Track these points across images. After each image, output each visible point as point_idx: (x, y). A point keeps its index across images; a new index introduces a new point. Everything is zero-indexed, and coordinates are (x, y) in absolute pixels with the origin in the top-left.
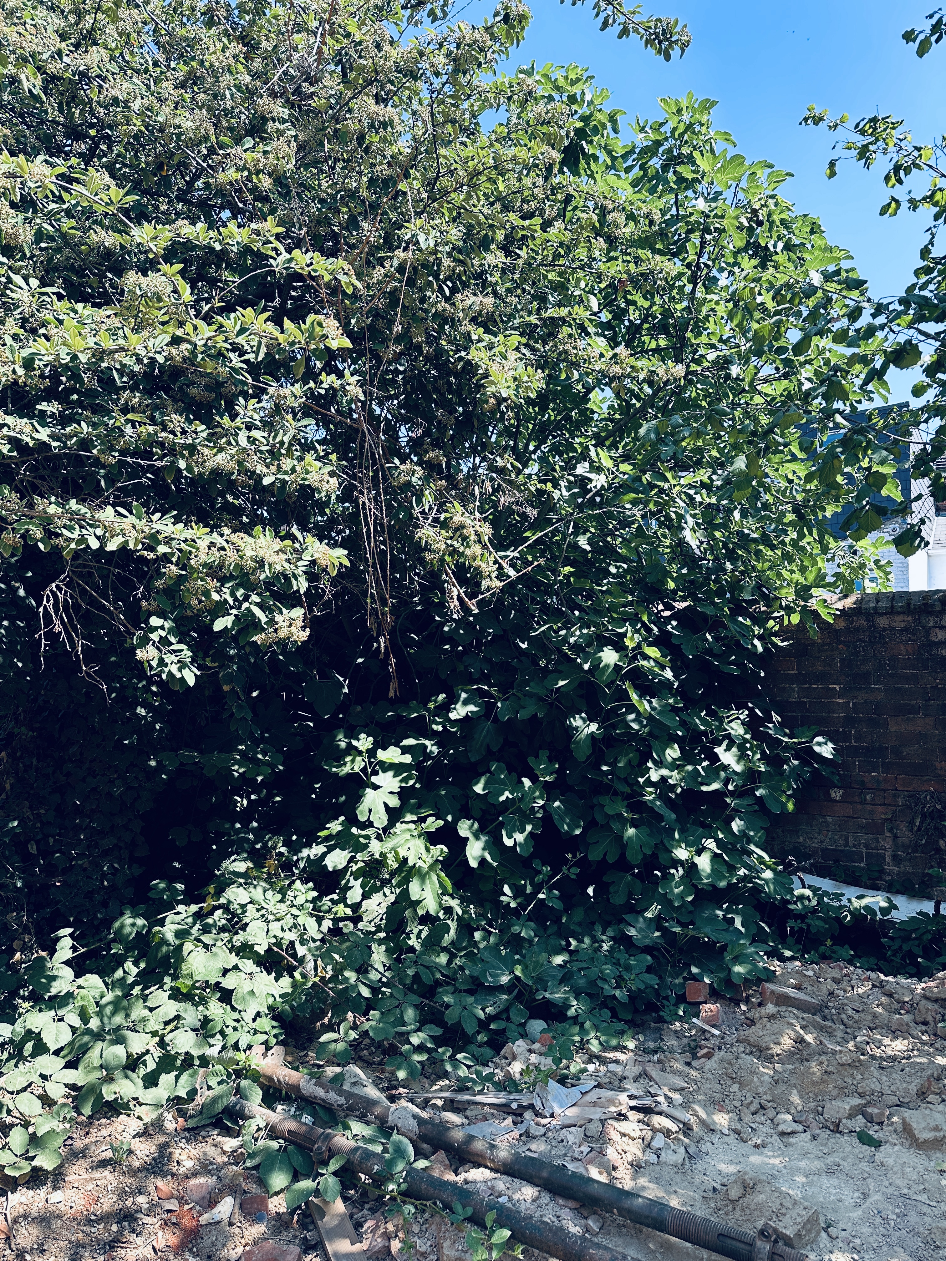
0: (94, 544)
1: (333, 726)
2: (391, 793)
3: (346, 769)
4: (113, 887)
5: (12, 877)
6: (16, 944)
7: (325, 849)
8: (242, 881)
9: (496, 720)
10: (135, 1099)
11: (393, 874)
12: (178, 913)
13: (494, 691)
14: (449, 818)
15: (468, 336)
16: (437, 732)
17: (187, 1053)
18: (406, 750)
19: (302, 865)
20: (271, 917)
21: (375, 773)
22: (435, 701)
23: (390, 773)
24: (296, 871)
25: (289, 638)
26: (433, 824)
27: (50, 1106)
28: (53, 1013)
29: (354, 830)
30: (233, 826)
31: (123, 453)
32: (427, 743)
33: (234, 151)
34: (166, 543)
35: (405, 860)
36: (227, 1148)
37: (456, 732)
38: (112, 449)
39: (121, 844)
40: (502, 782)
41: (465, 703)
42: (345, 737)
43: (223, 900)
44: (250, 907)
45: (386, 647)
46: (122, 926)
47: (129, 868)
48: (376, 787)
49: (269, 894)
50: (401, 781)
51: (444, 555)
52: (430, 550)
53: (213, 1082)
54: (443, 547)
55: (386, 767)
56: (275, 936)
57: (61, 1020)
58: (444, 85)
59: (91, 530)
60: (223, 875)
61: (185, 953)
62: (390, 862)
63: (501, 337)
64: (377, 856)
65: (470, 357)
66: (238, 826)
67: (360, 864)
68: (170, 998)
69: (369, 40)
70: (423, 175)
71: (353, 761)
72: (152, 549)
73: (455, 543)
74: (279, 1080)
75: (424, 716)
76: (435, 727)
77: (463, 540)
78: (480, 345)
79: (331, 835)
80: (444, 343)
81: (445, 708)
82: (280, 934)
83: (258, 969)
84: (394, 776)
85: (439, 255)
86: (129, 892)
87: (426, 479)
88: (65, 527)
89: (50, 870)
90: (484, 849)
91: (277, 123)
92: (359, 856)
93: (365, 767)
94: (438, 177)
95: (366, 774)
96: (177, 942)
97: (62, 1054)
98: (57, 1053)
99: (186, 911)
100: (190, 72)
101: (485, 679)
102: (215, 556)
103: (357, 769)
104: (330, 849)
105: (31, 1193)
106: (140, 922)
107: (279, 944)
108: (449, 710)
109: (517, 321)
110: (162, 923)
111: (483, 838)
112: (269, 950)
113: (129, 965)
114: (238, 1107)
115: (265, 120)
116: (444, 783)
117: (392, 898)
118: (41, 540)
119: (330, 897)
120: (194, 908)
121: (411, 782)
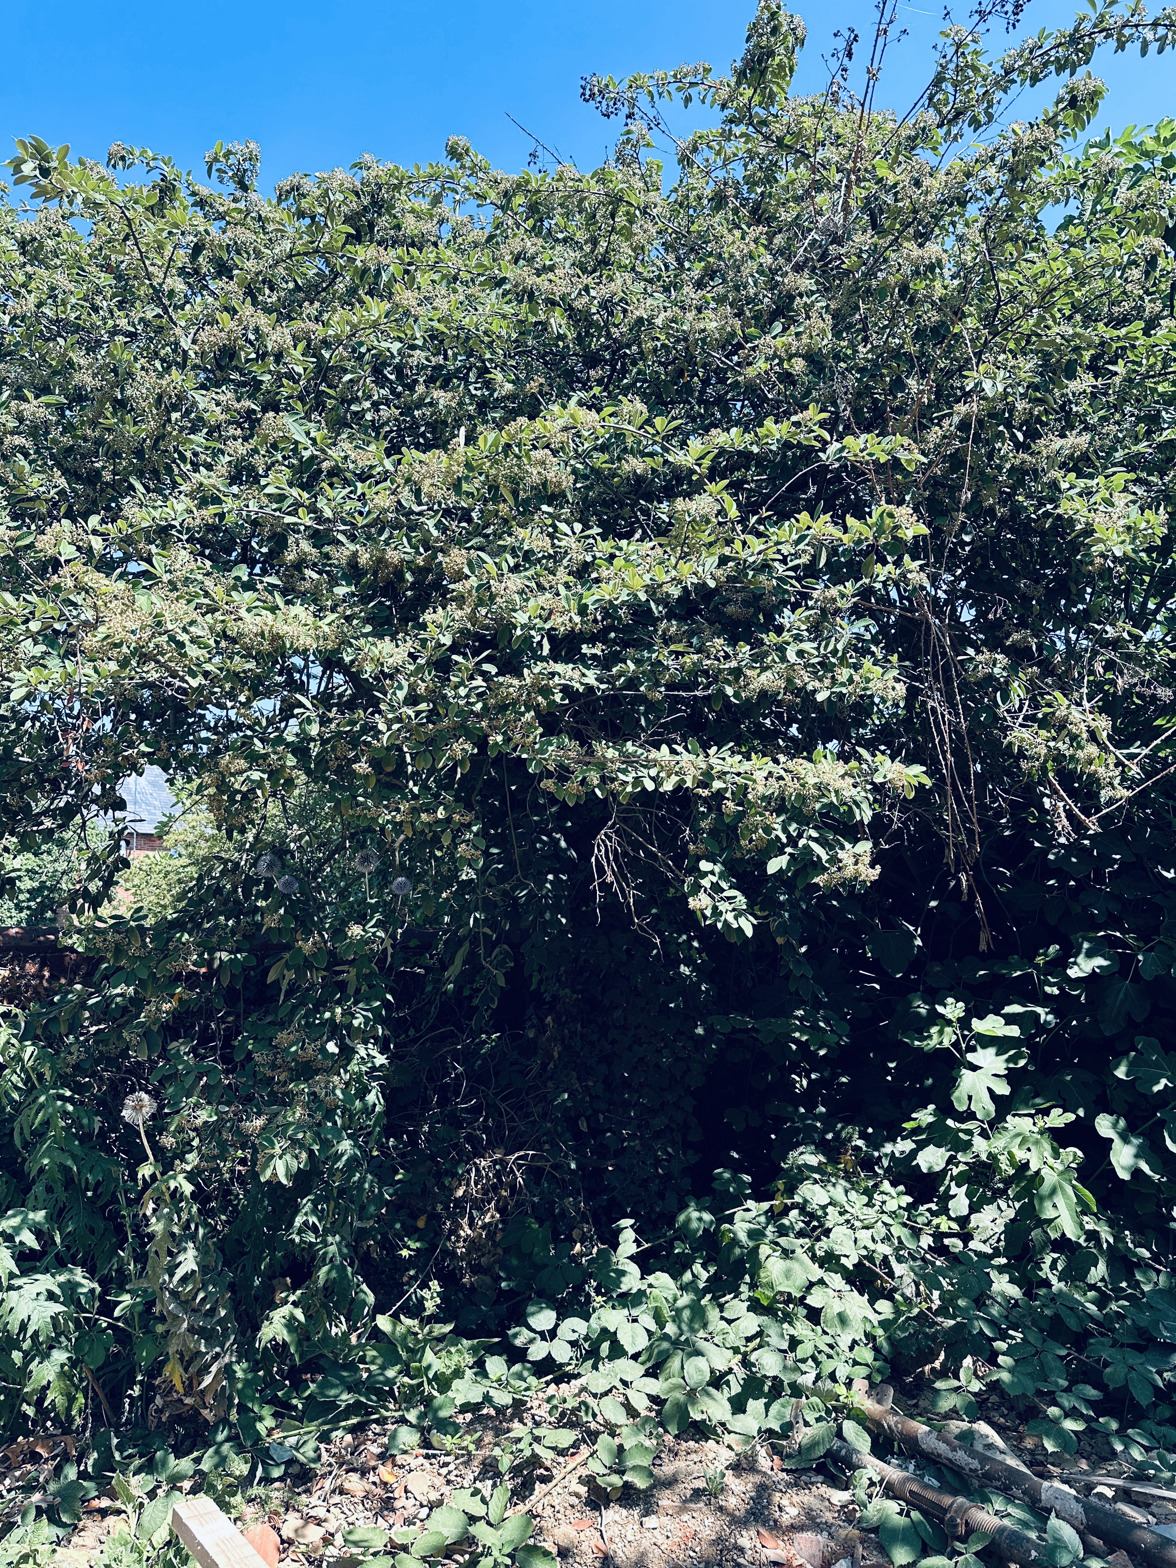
0: (650, 786)
1: (905, 989)
2: (995, 1075)
3: (933, 1043)
4: (668, 1176)
5: (566, 1156)
6: (576, 1233)
7: (914, 1146)
8: (817, 1176)
9: (1137, 978)
10: (723, 1424)
11: (1008, 1181)
12: (748, 1210)
13: (1130, 938)
14: (1081, 1112)
15: (1054, 485)
16: (1052, 996)
17: (775, 1378)
18: (1010, 1020)
19: (885, 1163)
20: (858, 1224)
21: (973, 1049)
22: (1045, 954)
23: (992, 1051)
24: (880, 1171)
25: (856, 878)
26: (1058, 1118)
27: (633, 1417)
28: (625, 1312)
29: (950, 1122)
30: (797, 1110)
31: (670, 687)
32: (1039, 1010)
33: (762, 341)
34: (719, 778)
35: (1026, 1166)
36: (834, 1500)
37: (1080, 996)
38: (657, 684)
39: (674, 1126)
40: (1156, 1065)
41: (1090, 955)
42: (925, 1003)
43: (797, 1199)
44: (830, 1209)
45: (969, 886)
46: (688, 1220)
47: (684, 1154)
48: (974, 1068)
49: (853, 1195)
50: (1008, 1061)
51: (1046, 761)
52: (1025, 757)
53: (810, 1417)
54: (1044, 751)
55: (986, 1041)
56: (865, 1248)
57: (635, 1321)
58: (998, 200)
59: (645, 771)
60: (791, 1169)
61: (762, 1257)
62: (1003, 1167)
63: (1101, 479)
64: (984, 1157)
65: (1059, 511)
66: (802, 1110)
67: (962, 1167)
68: (749, 1309)
69: (905, 179)
70: (979, 307)
71: (941, 1033)
72: (706, 785)
73: (1060, 744)
74: (890, 1427)
75: (1031, 974)
76: (1048, 989)
77: (1072, 740)
78: (1071, 492)
79: (919, 1127)
80: (1021, 498)
81: (1060, 964)
82: (871, 1246)
83: (848, 1287)
84: (997, 1054)
85: (1010, 399)
86: (686, 1183)
87: (1013, 669)
88: (619, 770)
89: (602, 1152)
90: (1137, 1156)
91: (805, 299)
92: (960, 1157)
93: (958, 1040)
94: (999, 306)
95: (959, 1050)
96: (751, 1244)
97: (640, 1359)
98: (635, 1357)
99: (756, 1208)
100: (705, 269)
101: (1114, 922)
102: (774, 787)
103: (946, 1044)
104: (921, 1146)
105: (624, 1512)
106: (707, 1217)
107: (870, 1258)
108: (1066, 966)
109: (1119, 455)
110: (730, 1220)
111: (1136, 1141)
112: (859, 1265)
113: (697, 1268)
114: (843, 1452)
115: (792, 298)
116: (1067, 1065)
117: (1011, 1214)
118: (598, 786)
119: (926, 1206)
120: (765, 1205)
121: (1022, 1063)
